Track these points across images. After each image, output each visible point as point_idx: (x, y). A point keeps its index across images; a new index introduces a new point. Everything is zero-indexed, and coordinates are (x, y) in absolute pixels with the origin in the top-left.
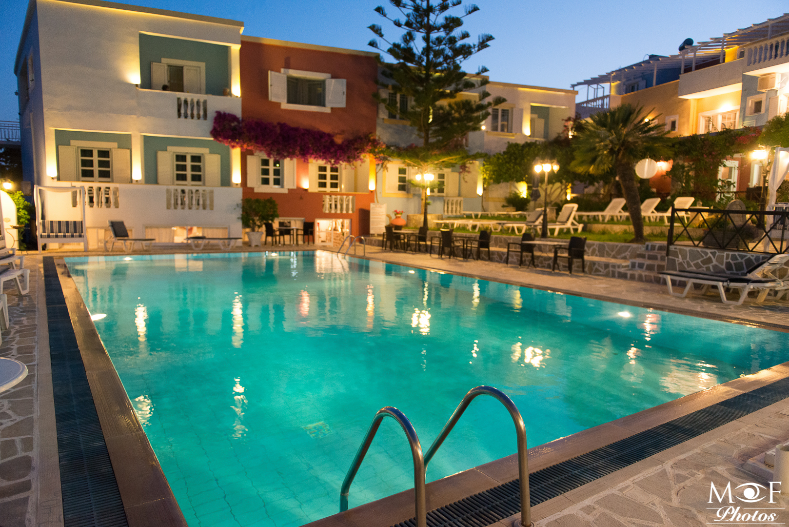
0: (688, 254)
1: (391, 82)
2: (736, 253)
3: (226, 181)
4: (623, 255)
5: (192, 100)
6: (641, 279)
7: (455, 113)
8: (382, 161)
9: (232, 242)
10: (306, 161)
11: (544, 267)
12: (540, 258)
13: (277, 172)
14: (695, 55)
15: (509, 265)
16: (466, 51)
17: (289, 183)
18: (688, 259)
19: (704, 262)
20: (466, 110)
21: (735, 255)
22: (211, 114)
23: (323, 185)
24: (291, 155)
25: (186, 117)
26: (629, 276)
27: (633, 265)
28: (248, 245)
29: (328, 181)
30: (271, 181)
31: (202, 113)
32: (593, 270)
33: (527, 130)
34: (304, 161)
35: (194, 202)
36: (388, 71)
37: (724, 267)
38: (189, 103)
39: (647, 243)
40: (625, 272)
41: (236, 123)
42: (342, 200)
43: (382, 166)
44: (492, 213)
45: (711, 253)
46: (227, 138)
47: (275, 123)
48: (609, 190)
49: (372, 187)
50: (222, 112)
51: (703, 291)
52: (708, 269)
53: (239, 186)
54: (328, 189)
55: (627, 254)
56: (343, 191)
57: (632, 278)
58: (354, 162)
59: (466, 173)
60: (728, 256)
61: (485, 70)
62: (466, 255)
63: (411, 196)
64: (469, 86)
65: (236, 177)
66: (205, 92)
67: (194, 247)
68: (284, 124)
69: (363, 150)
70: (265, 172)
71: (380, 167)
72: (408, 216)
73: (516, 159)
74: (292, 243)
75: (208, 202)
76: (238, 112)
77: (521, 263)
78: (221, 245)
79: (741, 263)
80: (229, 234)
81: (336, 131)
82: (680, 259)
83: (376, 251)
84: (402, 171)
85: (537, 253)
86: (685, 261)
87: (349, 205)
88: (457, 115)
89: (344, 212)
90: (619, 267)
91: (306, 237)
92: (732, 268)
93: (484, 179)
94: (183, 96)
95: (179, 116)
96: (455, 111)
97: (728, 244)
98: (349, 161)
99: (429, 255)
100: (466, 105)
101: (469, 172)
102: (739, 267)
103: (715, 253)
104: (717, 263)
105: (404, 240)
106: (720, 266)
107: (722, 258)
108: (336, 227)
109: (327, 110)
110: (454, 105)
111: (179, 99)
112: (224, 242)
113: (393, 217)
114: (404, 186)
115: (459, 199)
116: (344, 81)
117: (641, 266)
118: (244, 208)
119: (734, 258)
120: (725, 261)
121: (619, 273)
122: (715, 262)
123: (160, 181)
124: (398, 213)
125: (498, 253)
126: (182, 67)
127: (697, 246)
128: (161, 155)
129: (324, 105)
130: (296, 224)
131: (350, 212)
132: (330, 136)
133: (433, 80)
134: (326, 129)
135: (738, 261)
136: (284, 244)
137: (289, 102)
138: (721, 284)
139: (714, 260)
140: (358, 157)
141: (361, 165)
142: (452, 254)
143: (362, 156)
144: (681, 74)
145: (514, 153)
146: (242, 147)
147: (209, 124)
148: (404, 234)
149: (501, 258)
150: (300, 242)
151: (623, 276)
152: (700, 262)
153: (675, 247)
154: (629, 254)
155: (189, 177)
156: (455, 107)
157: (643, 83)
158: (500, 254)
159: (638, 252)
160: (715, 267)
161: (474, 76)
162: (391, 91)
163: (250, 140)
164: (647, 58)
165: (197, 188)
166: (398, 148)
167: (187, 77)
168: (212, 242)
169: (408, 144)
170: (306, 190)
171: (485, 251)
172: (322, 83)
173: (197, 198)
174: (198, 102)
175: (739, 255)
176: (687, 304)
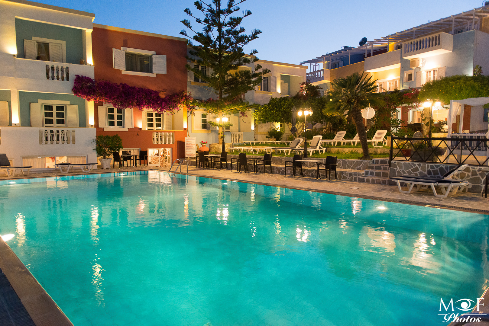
0: (403, 166)
1: (196, 58)
2: (433, 164)
3: (83, 123)
4: (359, 167)
5: (57, 67)
6: (373, 182)
7: (239, 78)
8: (191, 109)
9: (90, 167)
10: (141, 109)
11: (308, 176)
12: (306, 171)
13: (120, 117)
14: (372, 47)
15: (287, 176)
16: (244, 39)
17: (129, 124)
18: (403, 169)
19: (413, 170)
20: (246, 77)
21: (433, 165)
22: (72, 77)
23: (151, 125)
24: (130, 106)
25: (53, 79)
26: (365, 180)
27: (367, 173)
28: (101, 167)
29: (154, 123)
30: (116, 123)
31: (65, 76)
32: (341, 177)
33: (279, 90)
34: (140, 110)
35: (60, 139)
36: (194, 51)
37: (426, 173)
38: (55, 69)
39: (373, 159)
40: (363, 178)
41: (91, 83)
42: (165, 136)
43: (191, 113)
44: (262, 142)
45: (417, 164)
46: (85, 94)
47: (119, 84)
48: (329, 126)
49: (185, 126)
50: (80, 76)
51: (418, 189)
52: (416, 174)
53: (93, 127)
54: (155, 128)
55: (361, 166)
56: (165, 130)
57: (368, 181)
58: (174, 110)
59: (244, 117)
60: (428, 166)
61: (256, 52)
62: (256, 170)
63: (210, 132)
64: (247, 61)
65: (91, 121)
66: (66, 61)
67: (62, 171)
68: (125, 84)
69: (179, 102)
70: (112, 117)
71: (189, 113)
72: (210, 145)
73: (276, 107)
74: (132, 165)
75: (71, 139)
76: (92, 76)
77: (294, 174)
78: (82, 169)
79: (437, 170)
80: (87, 161)
81: (160, 90)
82: (398, 169)
83: (192, 169)
84: (204, 116)
85: (303, 168)
86: (401, 170)
87: (170, 139)
88: (240, 80)
89: (167, 143)
90: (359, 175)
91: (142, 161)
92: (431, 173)
93: (255, 120)
94: (50, 63)
95: (48, 78)
96: (239, 77)
97: (427, 159)
98: (170, 110)
99: (230, 170)
100: (246, 74)
101: (246, 116)
102: (435, 172)
103: (420, 164)
104: (422, 171)
105: (211, 161)
106: (424, 172)
107: (424, 168)
108: (158, 153)
109: (154, 75)
110: (239, 73)
111: (47, 66)
112: (84, 166)
113: (200, 146)
114: (205, 125)
115: (240, 133)
116: (165, 56)
117: (372, 174)
118: (97, 142)
119: (432, 167)
120: (426, 169)
121: (359, 178)
122: (420, 170)
123: (32, 124)
124: (204, 143)
125: (277, 167)
126: (48, 44)
127: (408, 161)
128: (33, 105)
129: (151, 72)
130: (135, 152)
131: (171, 143)
132: (157, 93)
133: (224, 57)
134: (153, 88)
135: (435, 169)
136: (127, 166)
137: (127, 70)
138: (433, 184)
139: (420, 169)
140: (176, 106)
141: (178, 112)
142: (246, 170)
143: (178, 106)
144: (365, 58)
145: (275, 104)
146: (95, 100)
147: (70, 84)
148: (211, 157)
149: (279, 171)
150: (138, 165)
151: (362, 180)
152: (411, 171)
153: (395, 161)
154: (362, 166)
155: (55, 121)
156: (240, 75)
157: (341, 63)
158: (279, 169)
159: (368, 165)
160: (420, 173)
161: (249, 56)
162: (196, 64)
163: (101, 95)
164: (343, 48)
165: (63, 129)
166: (201, 101)
167: (52, 50)
168: (74, 166)
169: (207, 98)
170: (141, 129)
171: (268, 167)
172: (149, 58)
173: (63, 136)
174: (62, 68)
175: (435, 165)
176: (415, 198)
